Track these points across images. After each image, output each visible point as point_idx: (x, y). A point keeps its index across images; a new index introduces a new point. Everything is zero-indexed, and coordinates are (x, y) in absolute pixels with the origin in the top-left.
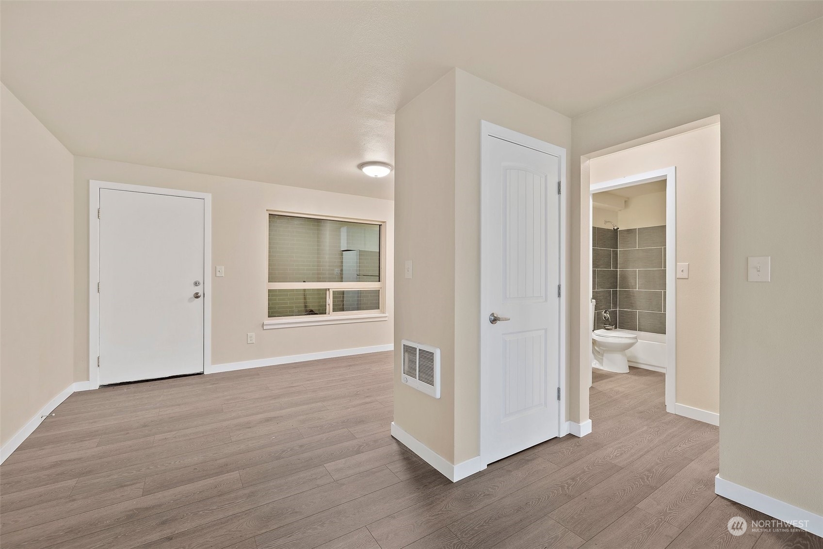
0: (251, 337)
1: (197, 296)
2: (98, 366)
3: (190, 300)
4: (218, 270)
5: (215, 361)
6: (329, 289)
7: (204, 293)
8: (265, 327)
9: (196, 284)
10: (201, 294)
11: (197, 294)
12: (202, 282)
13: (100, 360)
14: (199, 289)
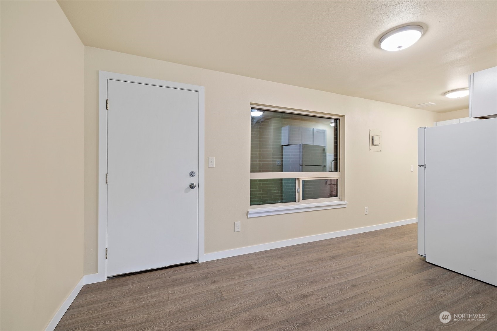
0: (237, 225)
1: (192, 186)
2: (106, 258)
3: (186, 191)
4: (210, 161)
5: (208, 249)
6: (298, 178)
7: (198, 184)
8: (249, 216)
9: (192, 174)
10: (196, 184)
11: (192, 184)
12: (196, 173)
13: (108, 252)
14: (194, 180)
